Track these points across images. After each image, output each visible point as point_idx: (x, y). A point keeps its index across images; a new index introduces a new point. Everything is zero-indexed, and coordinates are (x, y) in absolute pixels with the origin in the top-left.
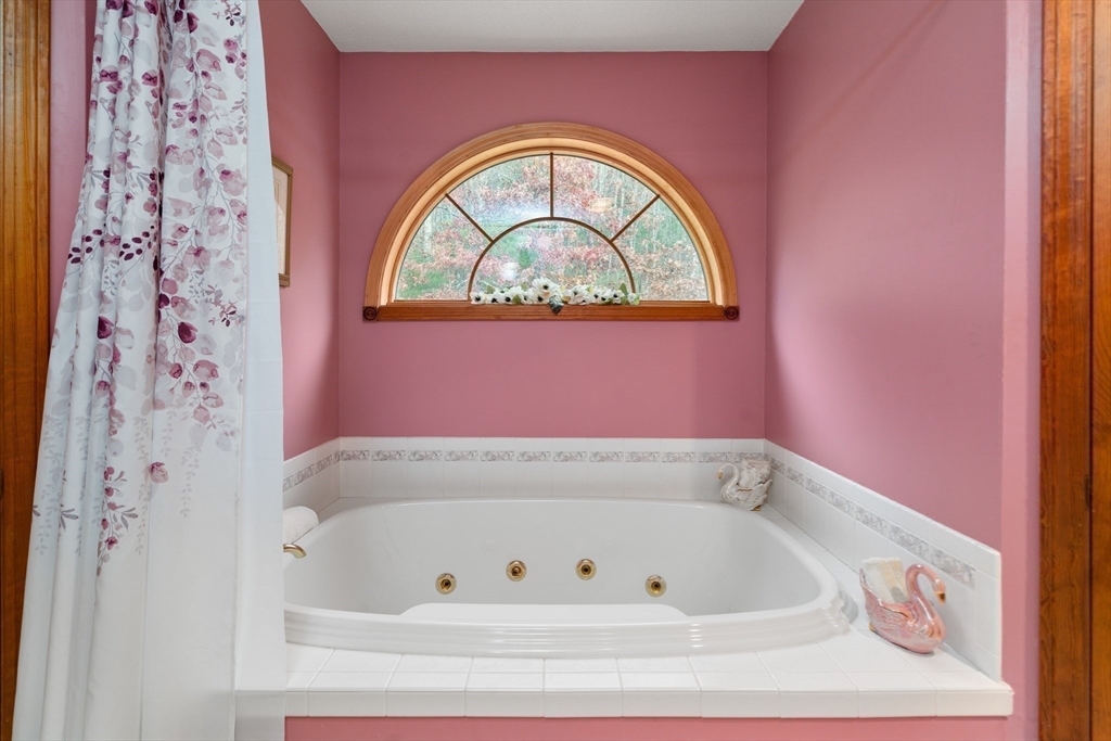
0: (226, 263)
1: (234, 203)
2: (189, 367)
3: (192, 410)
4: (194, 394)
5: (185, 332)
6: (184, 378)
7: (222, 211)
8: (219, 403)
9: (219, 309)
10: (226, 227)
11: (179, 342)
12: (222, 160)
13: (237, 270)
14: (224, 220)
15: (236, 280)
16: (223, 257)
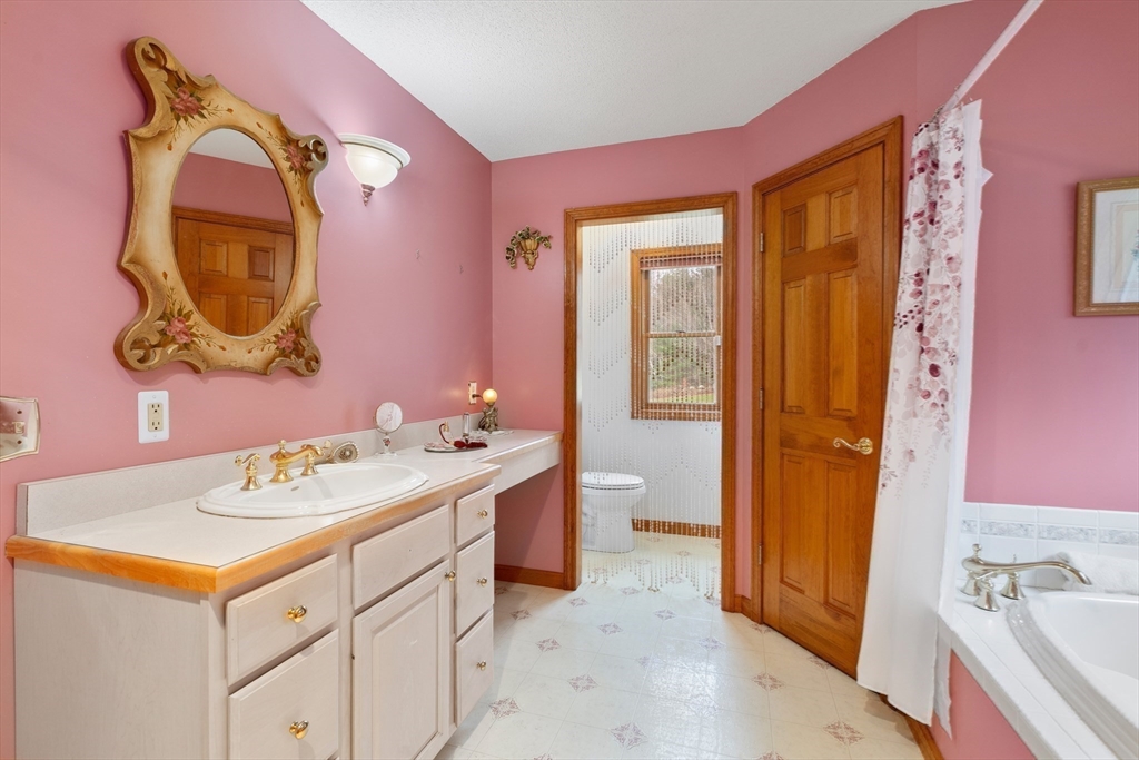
0: (950, 322)
1: (955, 278)
2: (935, 393)
3: (936, 420)
4: (937, 411)
5: (934, 370)
6: (932, 400)
7: (948, 286)
8: (948, 420)
9: (947, 354)
10: (950, 296)
11: (929, 377)
12: (948, 251)
13: (955, 327)
14: (948, 292)
15: (954, 333)
16: (948, 318)
